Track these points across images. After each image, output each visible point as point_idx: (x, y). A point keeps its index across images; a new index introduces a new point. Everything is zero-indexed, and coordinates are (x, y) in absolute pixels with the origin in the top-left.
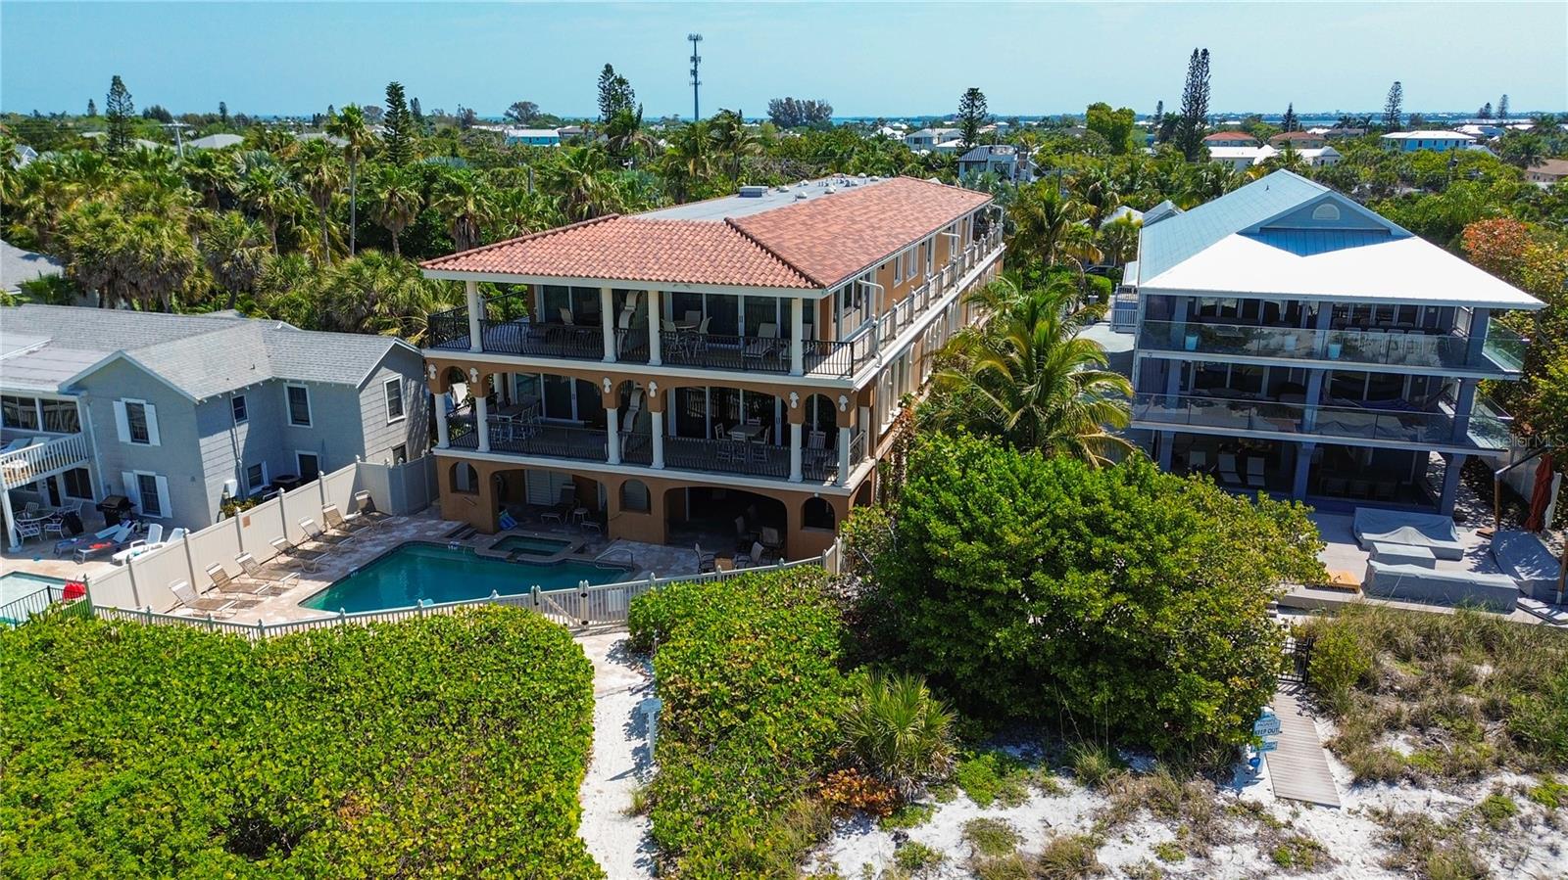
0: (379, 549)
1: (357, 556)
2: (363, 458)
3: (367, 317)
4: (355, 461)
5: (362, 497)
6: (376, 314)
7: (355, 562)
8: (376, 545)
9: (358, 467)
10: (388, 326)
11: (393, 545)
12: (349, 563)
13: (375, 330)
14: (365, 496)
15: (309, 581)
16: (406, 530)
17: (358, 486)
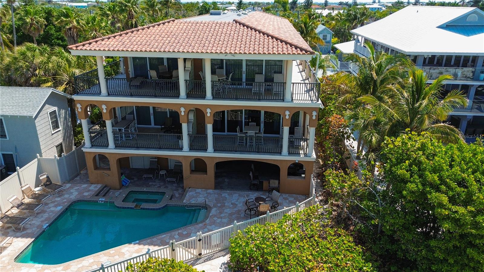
0: (59, 208)
1: (46, 215)
2: (41, 156)
3: (32, 77)
4: (36, 157)
5: (43, 177)
6: (37, 76)
7: (45, 220)
8: (56, 206)
9: (39, 160)
10: (45, 82)
11: (67, 204)
12: (42, 222)
13: (38, 84)
14: (45, 176)
15: (19, 239)
16: (72, 193)
17: (40, 171)
